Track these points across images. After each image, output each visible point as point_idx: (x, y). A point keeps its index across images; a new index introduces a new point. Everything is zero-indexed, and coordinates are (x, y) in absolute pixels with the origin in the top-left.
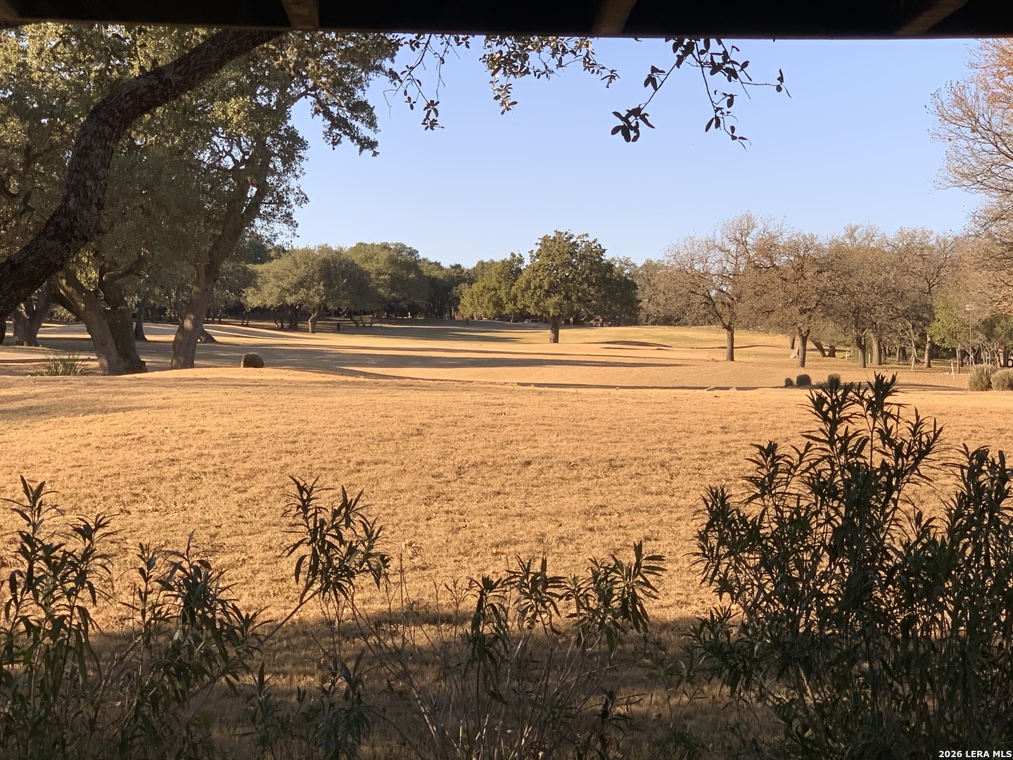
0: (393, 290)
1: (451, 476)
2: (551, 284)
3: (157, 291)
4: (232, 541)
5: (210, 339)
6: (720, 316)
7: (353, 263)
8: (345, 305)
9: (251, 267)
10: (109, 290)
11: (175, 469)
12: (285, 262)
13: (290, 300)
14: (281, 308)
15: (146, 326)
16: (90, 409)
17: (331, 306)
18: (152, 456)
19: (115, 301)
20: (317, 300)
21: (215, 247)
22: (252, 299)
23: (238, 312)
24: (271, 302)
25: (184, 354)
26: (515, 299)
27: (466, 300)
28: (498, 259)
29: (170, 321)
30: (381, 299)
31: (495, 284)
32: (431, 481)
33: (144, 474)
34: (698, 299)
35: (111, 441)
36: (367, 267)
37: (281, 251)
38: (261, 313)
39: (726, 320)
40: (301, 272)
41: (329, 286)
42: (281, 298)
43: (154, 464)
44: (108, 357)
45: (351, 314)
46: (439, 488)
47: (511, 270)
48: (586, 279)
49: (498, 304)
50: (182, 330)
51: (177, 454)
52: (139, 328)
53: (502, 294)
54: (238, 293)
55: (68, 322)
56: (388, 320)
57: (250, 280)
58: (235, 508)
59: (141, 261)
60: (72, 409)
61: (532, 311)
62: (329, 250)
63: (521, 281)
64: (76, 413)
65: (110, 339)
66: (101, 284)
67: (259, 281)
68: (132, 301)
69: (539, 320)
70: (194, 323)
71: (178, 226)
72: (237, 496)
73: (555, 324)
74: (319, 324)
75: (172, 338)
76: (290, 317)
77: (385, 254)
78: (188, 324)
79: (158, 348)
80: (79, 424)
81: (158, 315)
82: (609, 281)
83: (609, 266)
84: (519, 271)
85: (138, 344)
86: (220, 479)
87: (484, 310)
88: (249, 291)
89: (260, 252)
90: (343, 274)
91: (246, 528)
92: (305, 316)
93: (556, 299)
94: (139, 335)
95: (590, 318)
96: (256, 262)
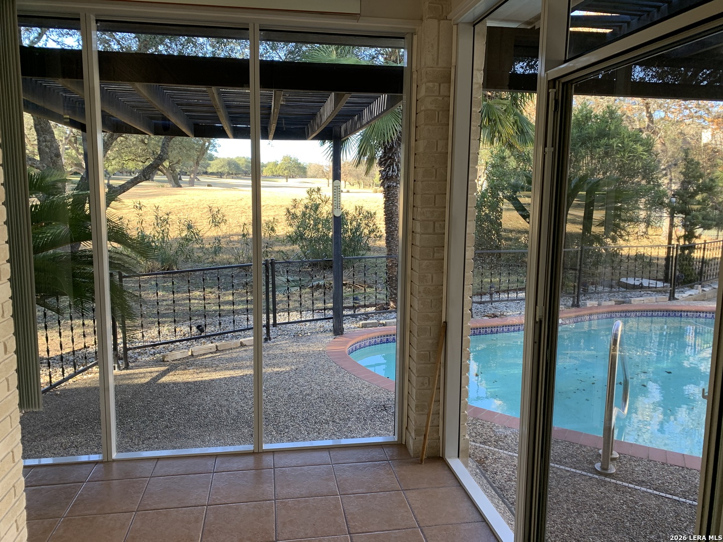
0: (246, 168)
1: (247, 208)
2: (285, 168)
3: (185, 168)
4: (200, 221)
5: (199, 180)
6: (326, 176)
7: (236, 161)
8: (234, 172)
9: (209, 162)
10: (172, 168)
11: (187, 207)
12: (219, 161)
13: (220, 170)
14: (217, 172)
15: (182, 176)
16: (168, 195)
17: (230, 172)
18: (182, 204)
19: (174, 171)
20: (227, 171)
21: (198, 157)
22: (210, 170)
23: (206, 173)
24: (215, 171)
25: (191, 183)
26: (277, 171)
27: (264, 171)
28: (272, 161)
29: (189, 175)
30: (243, 171)
31: (271, 167)
32: (243, 209)
33: (180, 208)
34: (320, 172)
35: (173, 201)
36: (239, 162)
37: (217, 158)
38: (212, 174)
39: (327, 177)
40: (222, 163)
41: (230, 167)
42: (217, 170)
43: (183, 206)
44: (172, 184)
45: (236, 174)
46: (244, 211)
47: (276, 164)
48: (294, 167)
49: (272, 172)
50: (191, 178)
51: (187, 204)
52: (180, 177)
53: (273, 170)
54: (206, 168)
55: (161, 175)
56: (245, 176)
57: (209, 165)
58: (200, 214)
59: (179, 160)
60: (164, 195)
61: (281, 174)
62: (229, 158)
63: (278, 167)
64: (165, 195)
65: (172, 180)
66: (170, 166)
67: (211, 166)
68: (178, 170)
69: (283, 176)
70: (194, 176)
71: (188, 152)
72: (201, 212)
73: (287, 177)
74: (228, 177)
75: (188, 180)
76: (220, 175)
77: (244, 159)
78: (192, 176)
79: (185, 182)
80: (165, 197)
81: (185, 174)
82: (300, 167)
83: (300, 163)
84: (277, 164)
85: (180, 181)
86: (197, 209)
87: (269, 174)
88: (209, 168)
89: (211, 158)
90: (233, 164)
91: (202, 219)
92: (224, 174)
93: (287, 171)
94: (180, 179)
95: (296, 176)
96: (210, 161)
